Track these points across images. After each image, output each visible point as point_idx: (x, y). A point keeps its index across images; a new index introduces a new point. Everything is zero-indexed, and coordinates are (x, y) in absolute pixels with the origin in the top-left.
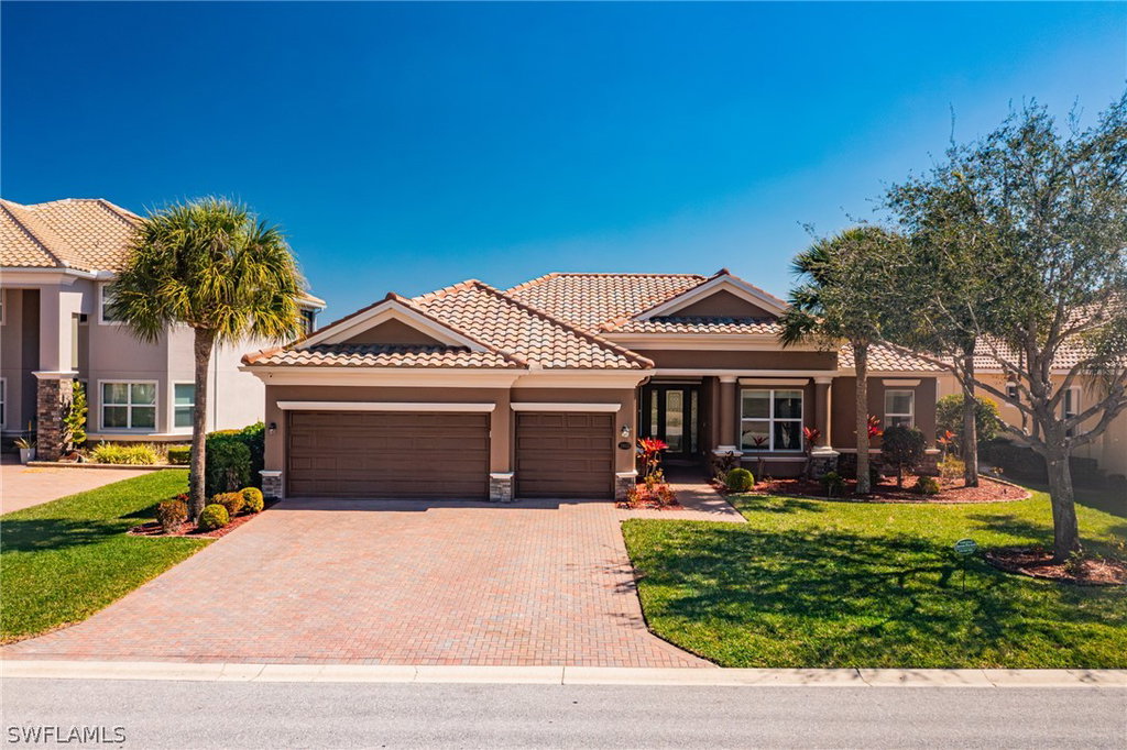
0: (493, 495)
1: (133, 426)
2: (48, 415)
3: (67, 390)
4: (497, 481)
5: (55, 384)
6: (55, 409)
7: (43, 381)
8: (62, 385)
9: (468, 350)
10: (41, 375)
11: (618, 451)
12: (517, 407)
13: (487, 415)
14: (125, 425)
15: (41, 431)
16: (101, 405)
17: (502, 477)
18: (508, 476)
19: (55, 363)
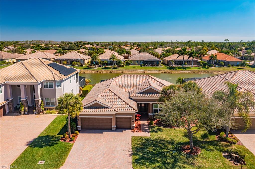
0: (113, 129)
1: (51, 105)
2: (38, 106)
3: (40, 101)
4: (113, 128)
5: (38, 101)
6: (39, 105)
7: (36, 100)
8: (39, 101)
9: (108, 108)
10: (36, 99)
11: (132, 122)
12: (116, 116)
13: (112, 118)
14: (50, 105)
15: (37, 109)
16: (45, 102)
17: (114, 127)
18: (115, 127)
19: (38, 98)
